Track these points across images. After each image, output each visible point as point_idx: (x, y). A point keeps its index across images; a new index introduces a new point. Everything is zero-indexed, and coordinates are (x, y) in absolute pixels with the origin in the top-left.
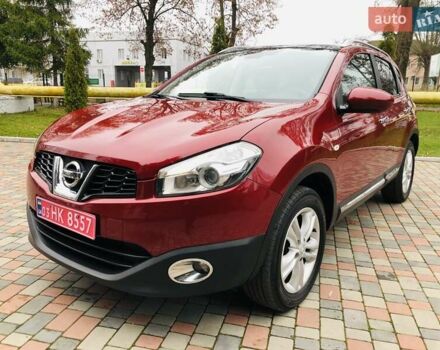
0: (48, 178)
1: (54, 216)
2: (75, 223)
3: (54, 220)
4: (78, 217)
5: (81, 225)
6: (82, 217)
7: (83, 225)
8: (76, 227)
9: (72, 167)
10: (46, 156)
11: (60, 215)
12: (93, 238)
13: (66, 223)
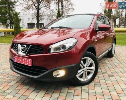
0: (16, 50)
1: (19, 61)
2: (25, 62)
3: (19, 62)
4: (26, 60)
5: (27, 62)
6: (27, 60)
7: (28, 62)
8: (26, 63)
9: (24, 47)
10: (15, 44)
11: (20, 60)
12: (31, 66)
13: (22, 62)
